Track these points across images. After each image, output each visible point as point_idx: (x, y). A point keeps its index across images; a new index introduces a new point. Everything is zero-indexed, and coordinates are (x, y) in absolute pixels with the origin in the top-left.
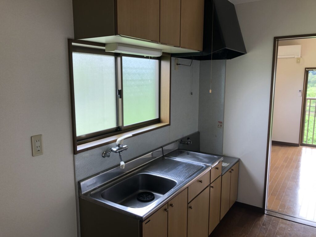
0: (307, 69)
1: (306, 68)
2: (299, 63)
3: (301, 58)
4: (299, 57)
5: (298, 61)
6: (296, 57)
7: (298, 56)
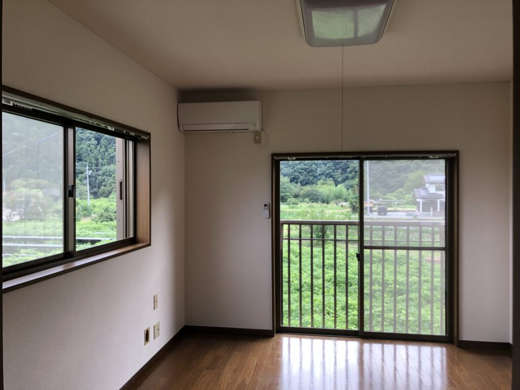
0: (275, 157)
1: (273, 155)
2: (259, 143)
3: (262, 133)
4: (258, 128)
5: (258, 138)
6: (251, 128)
7: (255, 125)
